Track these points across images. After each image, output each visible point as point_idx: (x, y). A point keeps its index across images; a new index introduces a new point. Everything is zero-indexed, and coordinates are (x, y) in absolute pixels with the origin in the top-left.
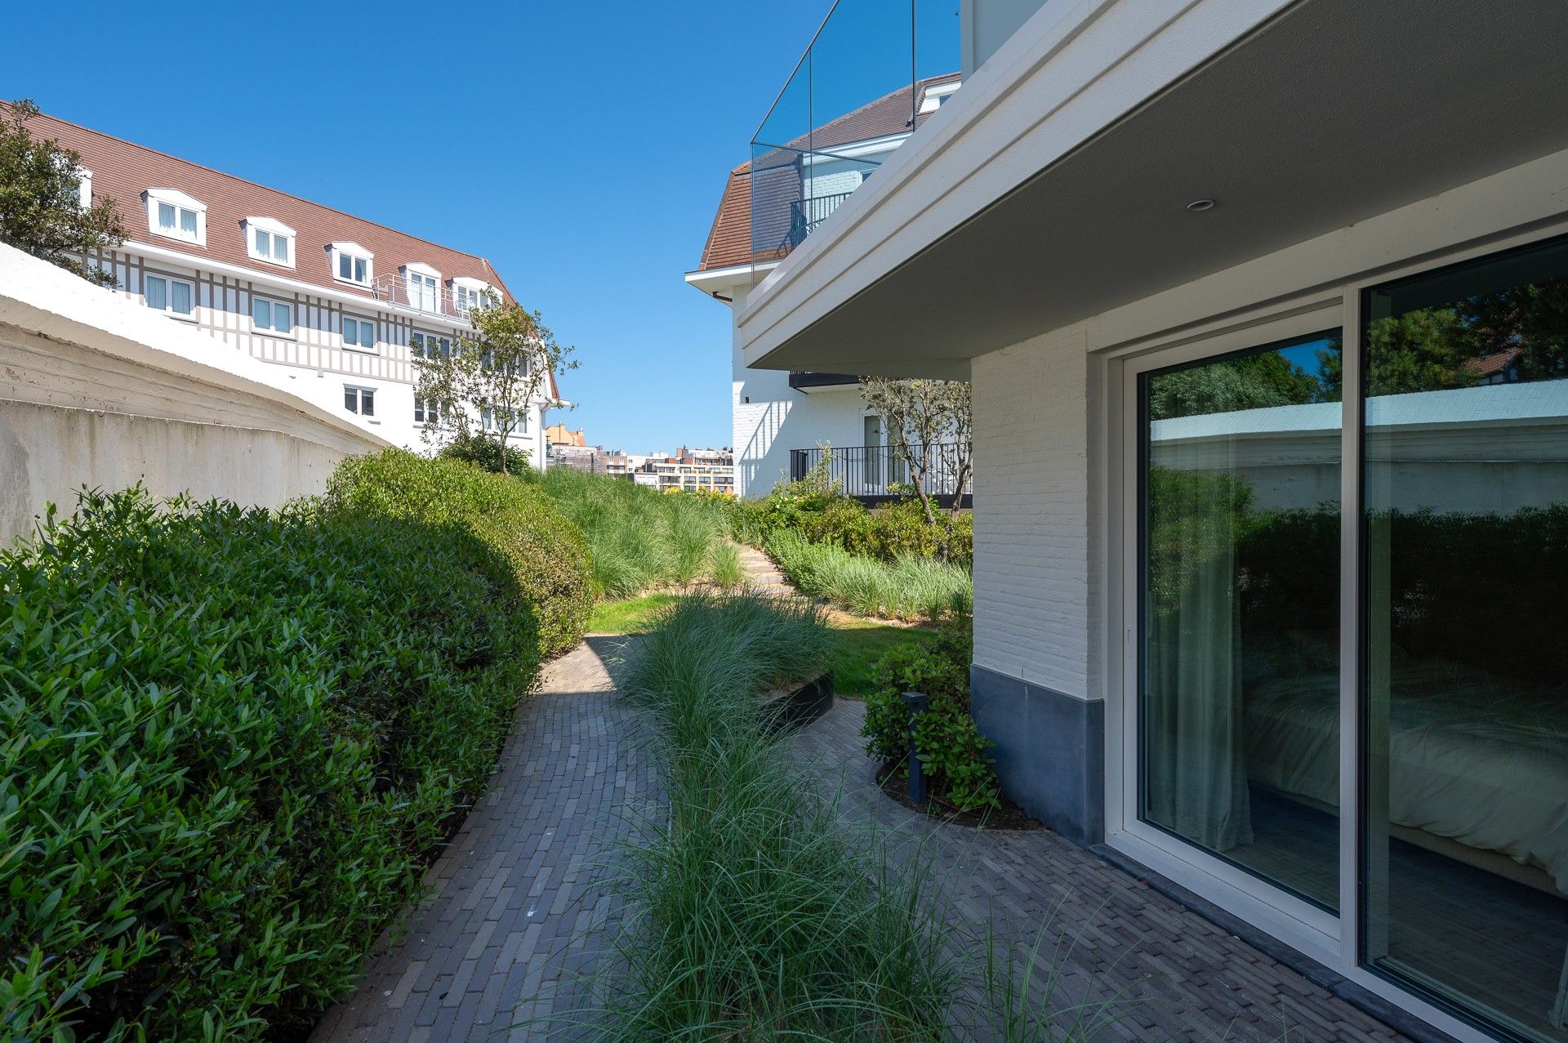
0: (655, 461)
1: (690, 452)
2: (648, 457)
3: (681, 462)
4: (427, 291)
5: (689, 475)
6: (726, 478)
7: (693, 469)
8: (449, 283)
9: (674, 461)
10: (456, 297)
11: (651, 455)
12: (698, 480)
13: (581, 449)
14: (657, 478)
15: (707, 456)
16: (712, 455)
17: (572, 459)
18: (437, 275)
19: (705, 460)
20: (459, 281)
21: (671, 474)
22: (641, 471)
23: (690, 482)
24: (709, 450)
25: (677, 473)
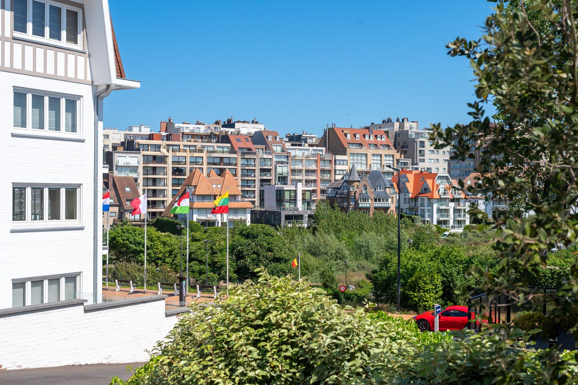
0: (136, 136)
1: (177, 125)
2: (127, 132)
3: (168, 138)
5: (178, 154)
6: (221, 159)
7: (182, 147)
9: (161, 138)
11: (130, 129)
12: (188, 160)
14: (140, 157)
15: (196, 131)
16: (202, 130)
19: (194, 136)
21: (157, 153)
22: (121, 149)
23: (179, 163)
24: (198, 123)
25: (164, 151)
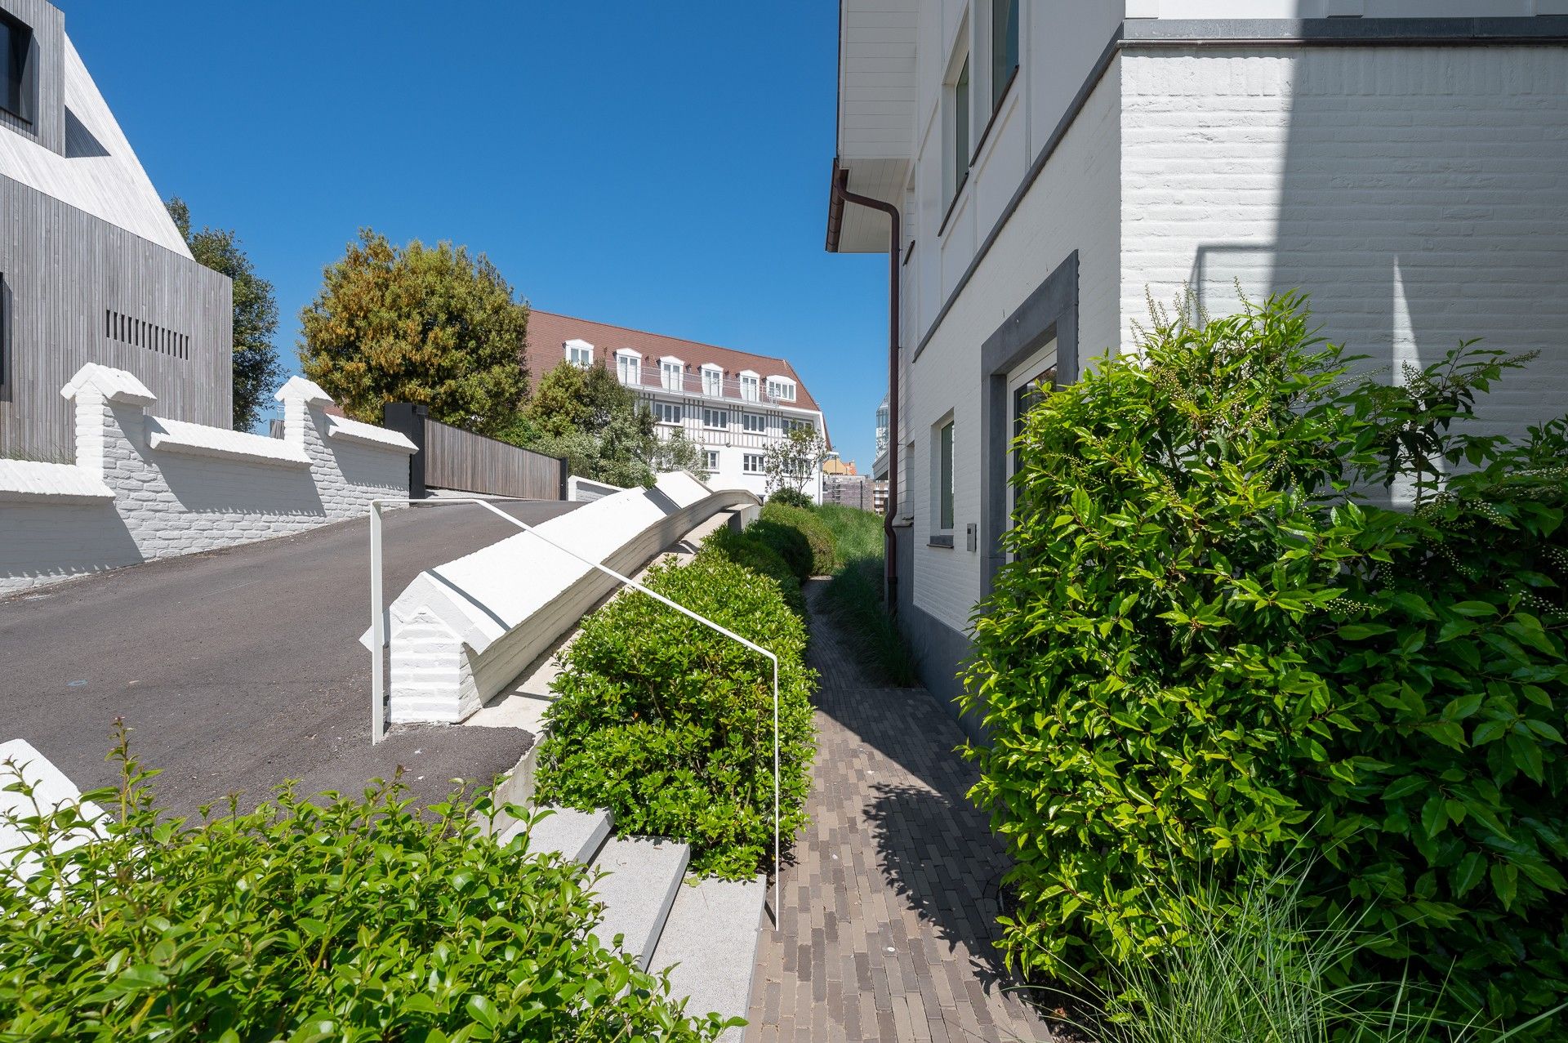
4: (751, 387)
8: (764, 380)
10: (768, 390)
13: (853, 477)
17: (845, 486)
18: (757, 376)
20: (770, 379)
